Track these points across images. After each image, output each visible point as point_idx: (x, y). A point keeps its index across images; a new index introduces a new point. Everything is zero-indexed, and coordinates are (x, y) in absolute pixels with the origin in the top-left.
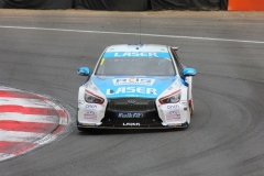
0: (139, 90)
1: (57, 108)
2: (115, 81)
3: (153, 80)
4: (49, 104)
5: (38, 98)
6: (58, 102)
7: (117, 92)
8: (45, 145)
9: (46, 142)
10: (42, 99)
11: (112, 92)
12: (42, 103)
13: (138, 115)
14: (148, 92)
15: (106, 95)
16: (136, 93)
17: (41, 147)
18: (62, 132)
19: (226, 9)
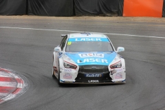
0: (97, 60)
1: (16, 77)
2: (80, 55)
3: (103, 55)
4: (11, 75)
5: (4, 71)
6: (17, 74)
7: (84, 62)
8: (8, 101)
9: (9, 99)
10: (6, 72)
11: (81, 61)
12: (7, 74)
13: (98, 75)
14: (103, 61)
15: (77, 63)
16: (96, 62)
17: (6, 102)
18: (19, 92)
19: (122, 15)
